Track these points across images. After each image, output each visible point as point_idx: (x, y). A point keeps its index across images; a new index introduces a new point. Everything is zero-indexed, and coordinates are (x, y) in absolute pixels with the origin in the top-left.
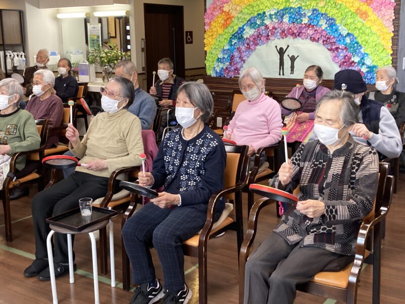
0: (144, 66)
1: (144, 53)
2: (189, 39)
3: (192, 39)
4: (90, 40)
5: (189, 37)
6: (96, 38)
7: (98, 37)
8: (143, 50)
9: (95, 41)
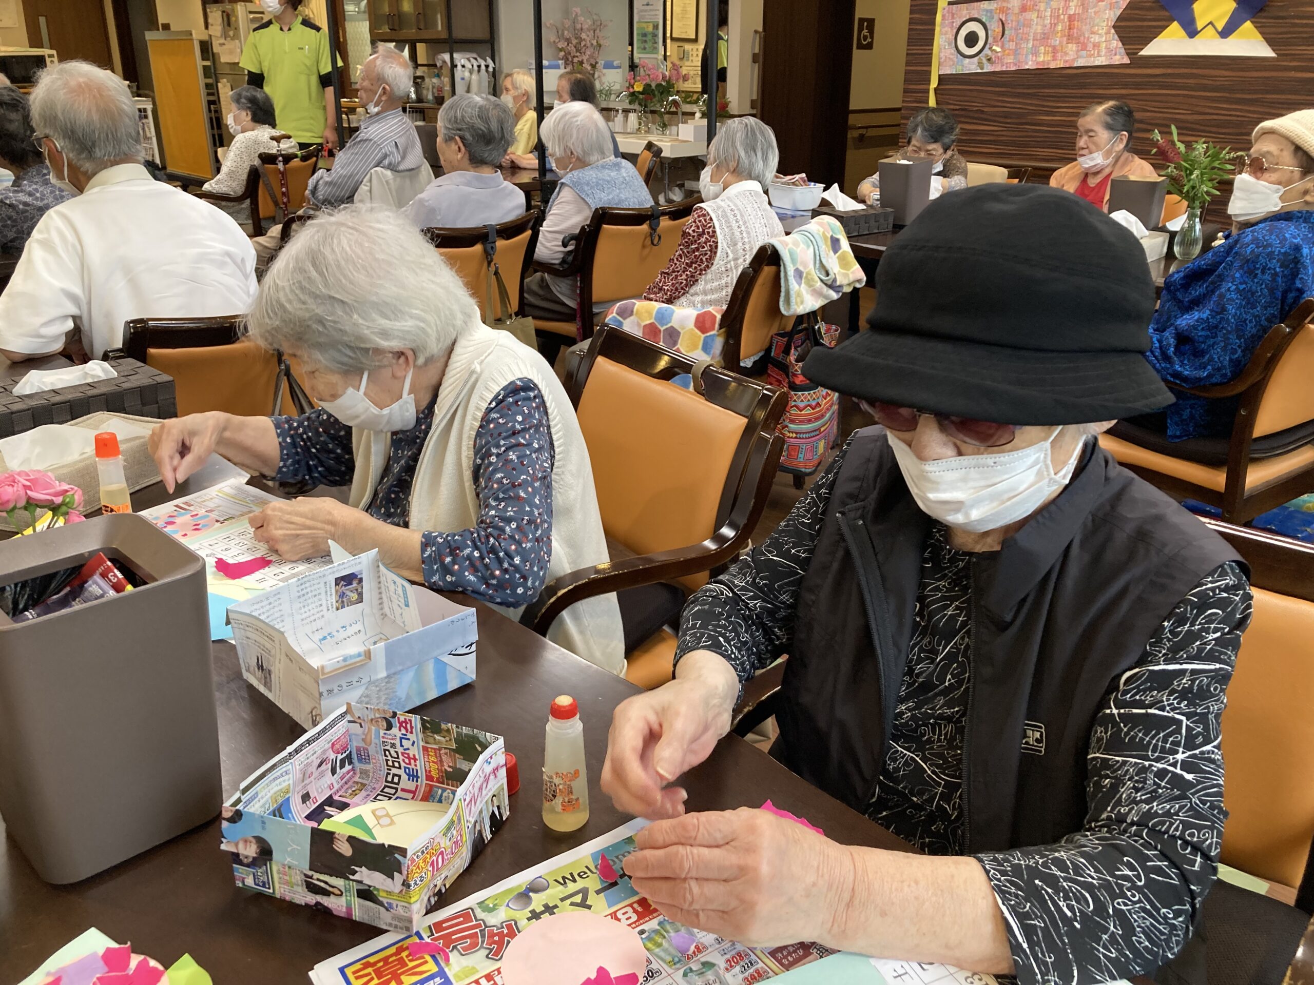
0: (755, 97)
1: (757, 65)
2: (865, 38)
3: (872, 37)
4: (638, 34)
5: (865, 32)
6: (650, 29)
7: (656, 27)
8: (755, 58)
9: (650, 37)
